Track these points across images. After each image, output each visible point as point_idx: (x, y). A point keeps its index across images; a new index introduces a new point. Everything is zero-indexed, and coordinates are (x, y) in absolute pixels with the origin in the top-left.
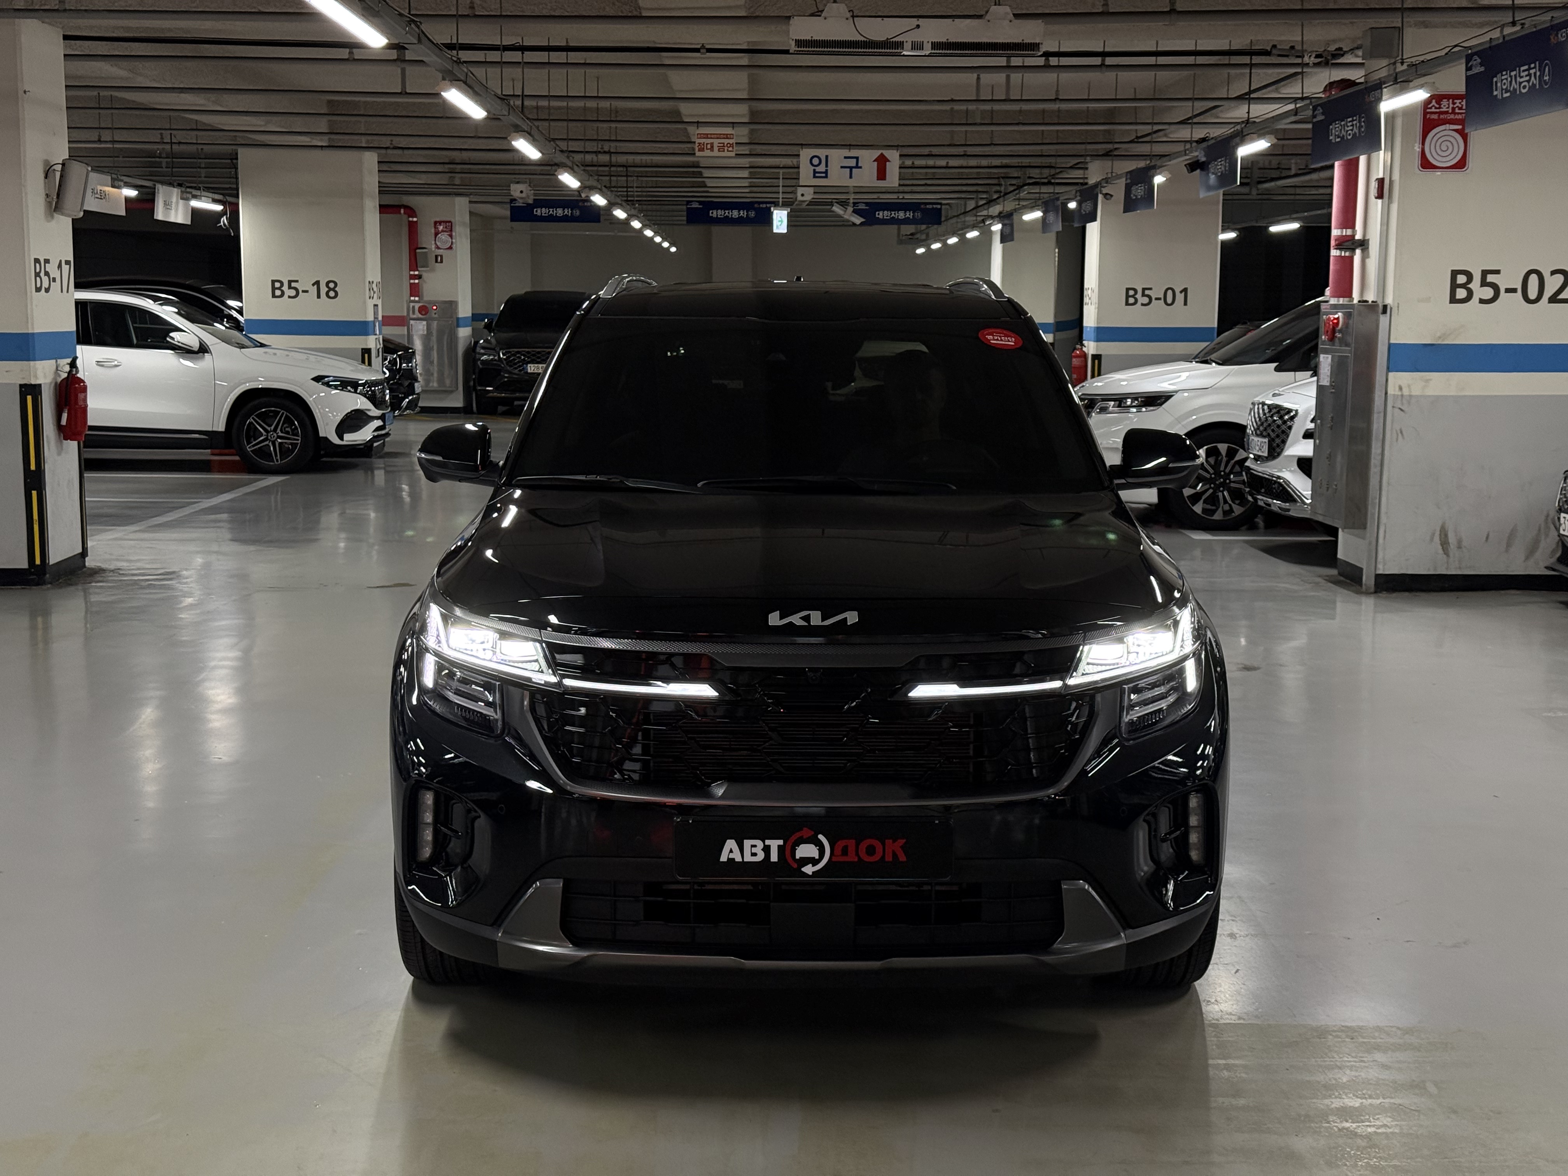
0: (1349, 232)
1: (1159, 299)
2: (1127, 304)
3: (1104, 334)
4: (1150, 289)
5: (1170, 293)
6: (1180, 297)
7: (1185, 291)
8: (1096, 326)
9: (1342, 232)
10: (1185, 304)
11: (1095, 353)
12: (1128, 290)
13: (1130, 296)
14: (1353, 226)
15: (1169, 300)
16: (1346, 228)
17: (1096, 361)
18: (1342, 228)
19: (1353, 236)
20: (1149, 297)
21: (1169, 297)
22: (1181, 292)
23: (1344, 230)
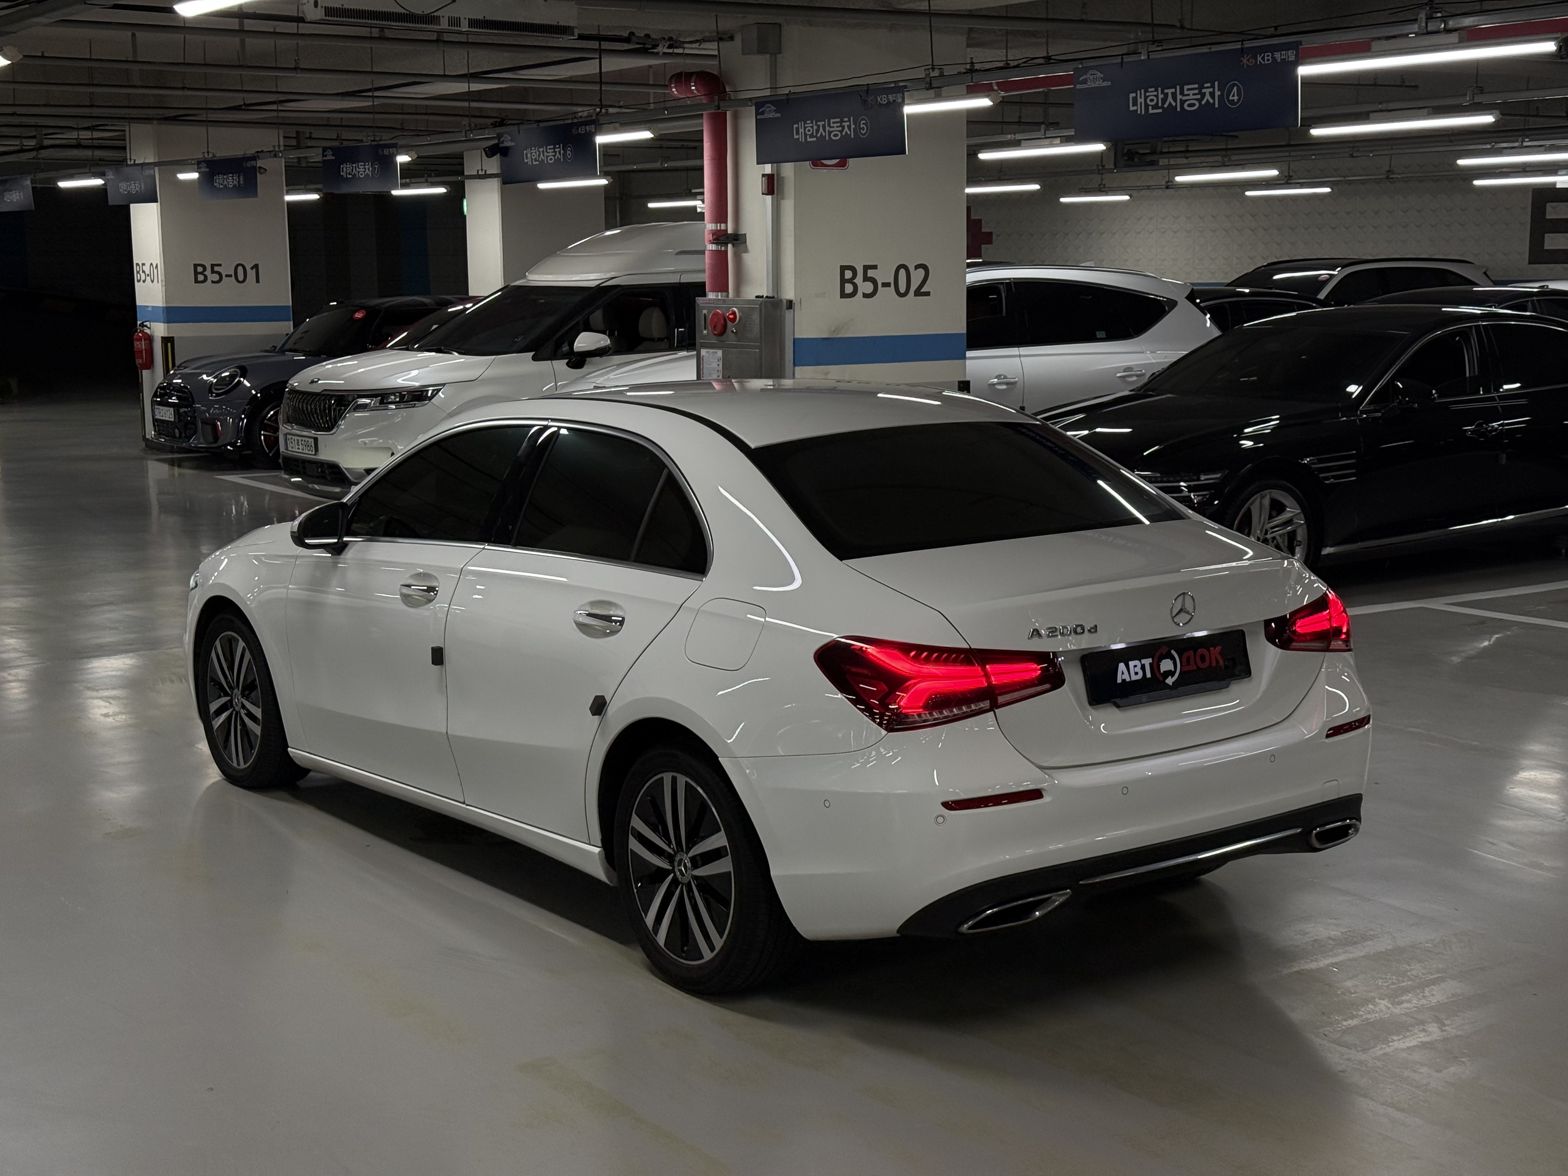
0: (723, 226)
1: (230, 276)
2: (196, 281)
3: (172, 314)
4: (220, 265)
5: (240, 269)
6: (251, 274)
7: (256, 267)
8: (165, 305)
9: (717, 226)
10: (258, 281)
11: (166, 335)
12: (196, 266)
13: (199, 273)
14: (726, 222)
15: (241, 278)
16: (720, 223)
17: (169, 344)
18: (717, 223)
19: (726, 230)
20: (220, 274)
21: (240, 274)
22: (252, 268)
23: (719, 224)
